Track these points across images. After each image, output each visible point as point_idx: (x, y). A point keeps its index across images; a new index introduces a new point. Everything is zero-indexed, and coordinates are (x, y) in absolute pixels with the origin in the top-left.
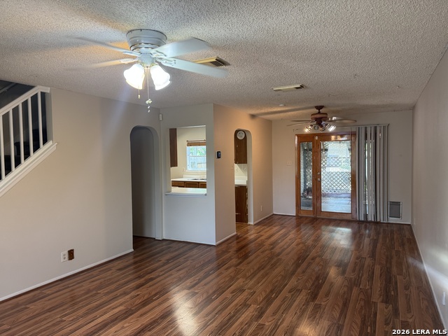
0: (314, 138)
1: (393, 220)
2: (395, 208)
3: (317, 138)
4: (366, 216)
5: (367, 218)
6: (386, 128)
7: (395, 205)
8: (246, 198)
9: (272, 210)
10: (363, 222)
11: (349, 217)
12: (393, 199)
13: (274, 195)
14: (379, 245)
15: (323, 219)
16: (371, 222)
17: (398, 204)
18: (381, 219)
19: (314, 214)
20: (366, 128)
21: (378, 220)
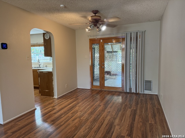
0: (100, 41)
1: (147, 92)
2: (148, 84)
3: (101, 41)
4: (130, 89)
5: (131, 91)
6: (143, 33)
7: (149, 83)
8: (52, 80)
9: (77, 86)
10: (128, 93)
11: (120, 90)
12: (147, 79)
13: (78, 77)
14: (137, 117)
15: (105, 91)
16: (133, 93)
17: (150, 82)
18: (139, 91)
19: (100, 88)
20: (131, 33)
21: (138, 92)
